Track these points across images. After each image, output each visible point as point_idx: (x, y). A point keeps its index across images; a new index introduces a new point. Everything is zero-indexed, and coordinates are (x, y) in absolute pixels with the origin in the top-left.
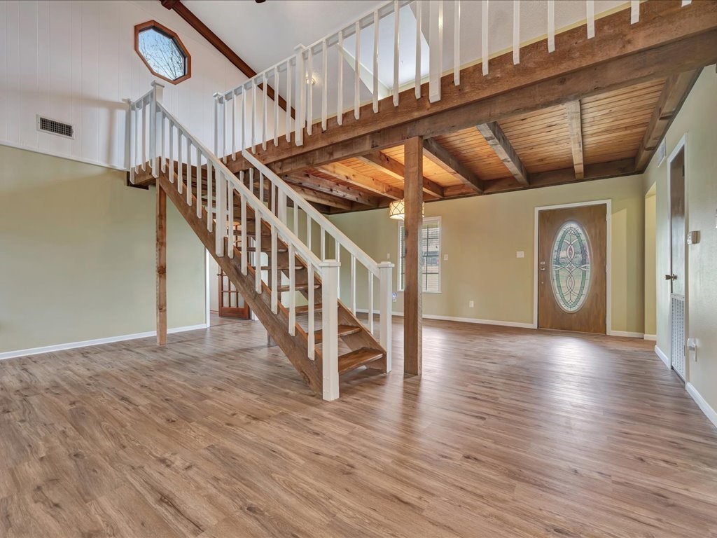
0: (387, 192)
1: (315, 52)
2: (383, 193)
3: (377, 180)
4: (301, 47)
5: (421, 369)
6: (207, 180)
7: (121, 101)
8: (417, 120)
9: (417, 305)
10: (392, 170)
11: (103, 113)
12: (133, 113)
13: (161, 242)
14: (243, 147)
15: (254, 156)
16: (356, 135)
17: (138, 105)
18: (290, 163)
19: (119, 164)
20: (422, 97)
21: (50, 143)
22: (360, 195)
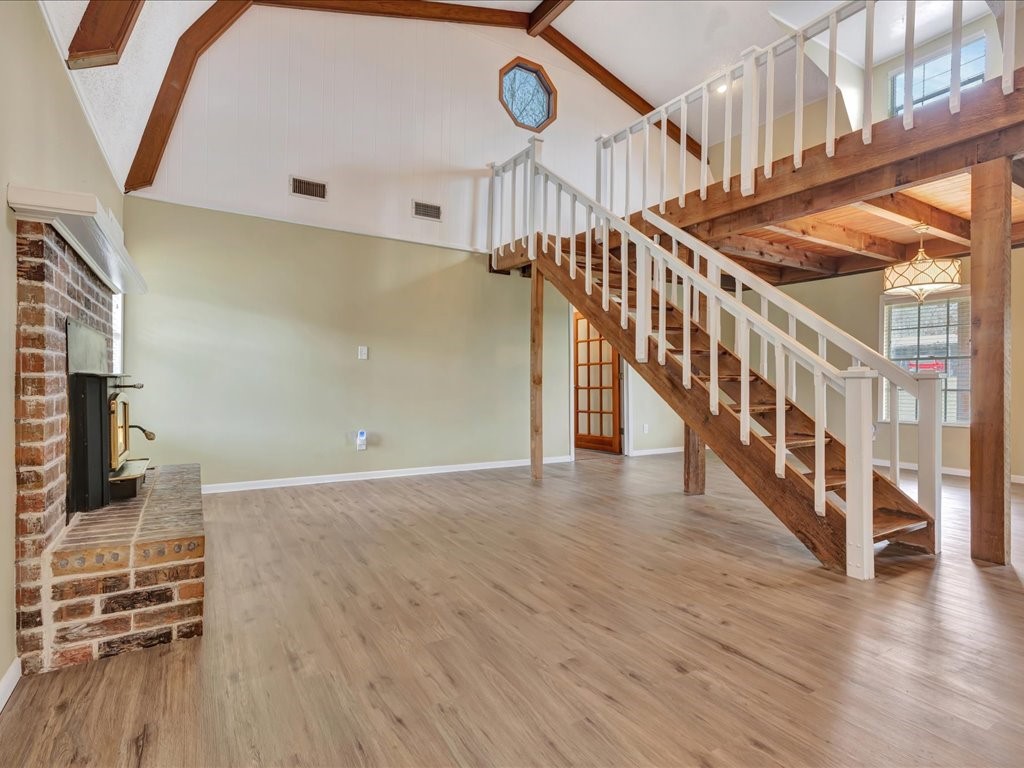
0: (868, 247)
1: (778, 52)
2: (860, 250)
3: (851, 230)
4: (754, 50)
5: (1009, 556)
6: (585, 256)
7: (486, 168)
8: (1002, 131)
9: (1002, 442)
10: (900, 212)
11: (466, 185)
12: (497, 180)
13: (536, 341)
14: (644, 205)
15: (663, 216)
16: (864, 169)
17: (504, 169)
18: (726, 223)
19: (482, 247)
20: (1017, 90)
21: (422, 230)
22: (806, 256)
